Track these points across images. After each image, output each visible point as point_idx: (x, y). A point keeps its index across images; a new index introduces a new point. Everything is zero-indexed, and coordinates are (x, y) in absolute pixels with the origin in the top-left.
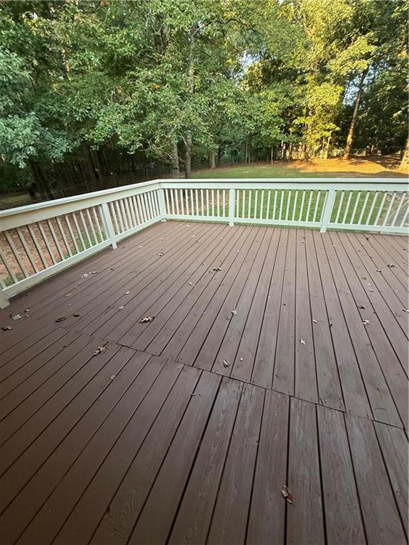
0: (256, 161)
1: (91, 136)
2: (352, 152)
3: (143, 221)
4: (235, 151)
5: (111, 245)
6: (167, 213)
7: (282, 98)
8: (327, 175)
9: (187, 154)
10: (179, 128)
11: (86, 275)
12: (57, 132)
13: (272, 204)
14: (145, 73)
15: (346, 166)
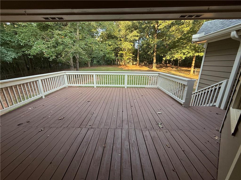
0: (107, 65)
1: (29, 52)
2: (140, 63)
3: (57, 87)
4: (99, 61)
5: (42, 97)
6: (68, 84)
7: (114, 44)
8: (132, 70)
9: (77, 61)
10: (73, 52)
11: (30, 108)
12: (8, 49)
13: (113, 80)
14: (58, 32)
15: (138, 68)
